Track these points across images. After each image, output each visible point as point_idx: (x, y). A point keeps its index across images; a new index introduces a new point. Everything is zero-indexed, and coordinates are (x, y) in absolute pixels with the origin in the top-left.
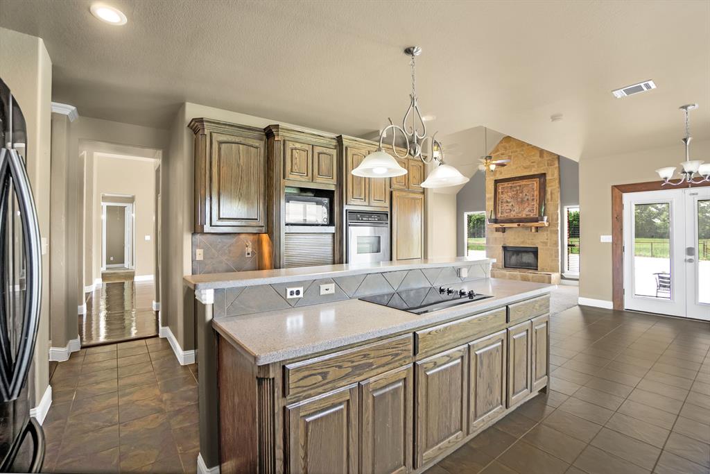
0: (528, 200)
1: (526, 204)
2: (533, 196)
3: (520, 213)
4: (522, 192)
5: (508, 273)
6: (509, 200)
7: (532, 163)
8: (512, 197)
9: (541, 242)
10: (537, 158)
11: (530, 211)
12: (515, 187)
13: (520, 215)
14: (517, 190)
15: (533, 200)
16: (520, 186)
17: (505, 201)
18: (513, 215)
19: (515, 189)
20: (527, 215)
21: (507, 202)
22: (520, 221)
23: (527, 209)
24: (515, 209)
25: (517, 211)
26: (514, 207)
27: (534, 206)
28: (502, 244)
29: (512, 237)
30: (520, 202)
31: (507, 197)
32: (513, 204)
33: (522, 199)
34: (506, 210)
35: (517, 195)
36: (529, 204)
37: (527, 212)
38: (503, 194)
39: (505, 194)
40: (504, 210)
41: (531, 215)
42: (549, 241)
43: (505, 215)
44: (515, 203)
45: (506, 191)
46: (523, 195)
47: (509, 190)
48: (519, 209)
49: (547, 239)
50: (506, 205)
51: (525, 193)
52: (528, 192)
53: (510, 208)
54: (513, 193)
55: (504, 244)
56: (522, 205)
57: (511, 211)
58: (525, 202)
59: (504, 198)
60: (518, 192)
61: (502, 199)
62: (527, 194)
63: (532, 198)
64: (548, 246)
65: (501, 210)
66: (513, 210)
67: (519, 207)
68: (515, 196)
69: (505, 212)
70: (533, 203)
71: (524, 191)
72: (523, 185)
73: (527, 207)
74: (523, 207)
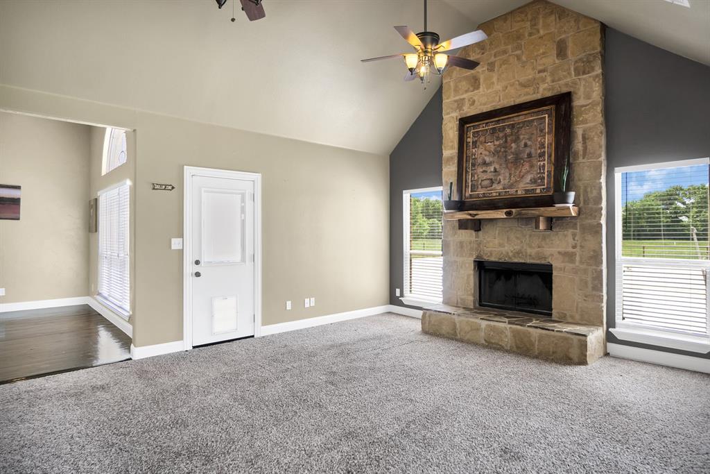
0: (530, 155)
1: (527, 167)
2: (542, 146)
3: (511, 186)
4: (517, 140)
5: (484, 324)
6: (488, 159)
7: (540, 72)
8: (495, 153)
9: (559, 253)
10: (550, 59)
11: (534, 181)
12: (502, 129)
13: (512, 191)
14: (506, 136)
15: (542, 155)
16: (513, 126)
17: (480, 161)
18: (497, 190)
19: (501, 135)
20: (527, 191)
21: (485, 163)
23: (529, 178)
24: (501, 177)
25: (505, 182)
26: (499, 175)
27: (544, 170)
28: (474, 257)
29: (496, 241)
30: (512, 163)
31: (484, 152)
32: (497, 167)
33: (517, 154)
34: (482, 181)
35: (505, 147)
36: (532, 166)
37: (528, 183)
38: (476, 147)
39: (481, 146)
40: (477, 181)
41: (538, 191)
42: (578, 250)
43: (481, 192)
44: (501, 165)
45: (482, 139)
46: (518, 146)
47: (488, 138)
48: (510, 177)
49: (574, 247)
50: (481, 170)
51: (524, 141)
52: (530, 139)
53: (491, 177)
54: (497, 143)
55: (477, 257)
56: (515, 169)
57: (492, 181)
58: (524, 161)
59: (479, 155)
60: (509, 139)
61: (474, 157)
62: (529, 143)
63: (539, 151)
64: (577, 264)
65: (471, 181)
66: (496, 180)
67: (510, 174)
68: (503, 150)
69: (480, 187)
70: (542, 163)
71: (521, 137)
72: (519, 123)
73: (528, 172)
74: (518, 172)
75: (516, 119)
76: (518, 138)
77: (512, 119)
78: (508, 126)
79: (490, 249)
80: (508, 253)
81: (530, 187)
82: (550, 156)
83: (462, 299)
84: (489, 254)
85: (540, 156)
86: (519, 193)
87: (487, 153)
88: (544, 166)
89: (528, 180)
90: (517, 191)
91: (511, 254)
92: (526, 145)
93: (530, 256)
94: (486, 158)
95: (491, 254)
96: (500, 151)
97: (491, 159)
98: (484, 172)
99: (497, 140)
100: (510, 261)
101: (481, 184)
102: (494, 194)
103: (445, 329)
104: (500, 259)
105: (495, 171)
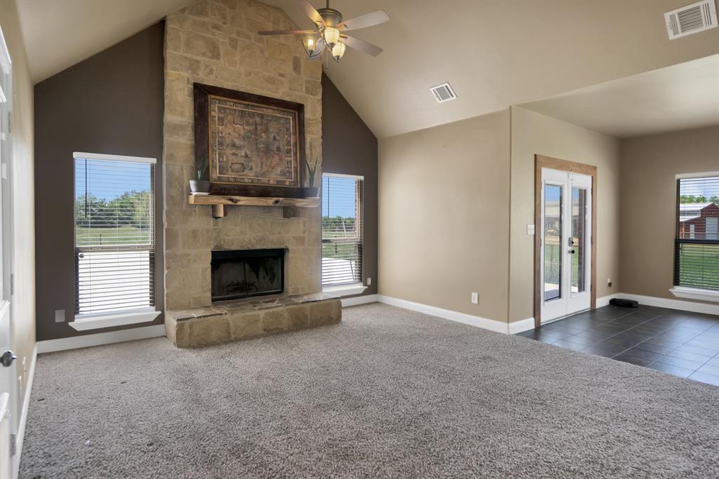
0: (278, 149)
1: (276, 159)
2: (289, 143)
3: (263, 175)
4: (266, 131)
6: (238, 142)
7: (280, 75)
8: (245, 138)
9: (294, 237)
10: (288, 68)
11: (283, 174)
12: (252, 115)
13: (264, 180)
14: (256, 124)
15: (288, 151)
16: (262, 116)
17: (228, 141)
18: (248, 177)
19: (251, 121)
20: (278, 182)
21: (234, 145)
22: (264, 192)
23: (279, 170)
24: (252, 164)
25: (257, 169)
26: (251, 161)
27: (291, 165)
28: (212, 247)
29: (238, 229)
30: (263, 152)
31: (232, 133)
32: (249, 153)
33: (267, 145)
34: (232, 164)
35: (256, 135)
36: (281, 160)
37: (278, 175)
38: (223, 125)
39: (229, 126)
40: (227, 162)
41: (287, 183)
42: (306, 235)
43: (231, 175)
44: (252, 151)
45: (230, 117)
46: (268, 137)
47: (237, 119)
48: (262, 166)
49: (304, 232)
50: (231, 152)
51: (273, 135)
52: (278, 134)
53: (243, 162)
54: (247, 128)
55: (216, 247)
56: (267, 158)
57: (243, 167)
58: (274, 154)
59: (227, 136)
60: (259, 128)
61: (220, 135)
62: (278, 137)
63: (286, 148)
64: (306, 245)
65: (219, 161)
66: (248, 166)
67: (262, 163)
68: (253, 136)
69: (230, 169)
70: (289, 159)
71: (271, 130)
72: (267, 116)
73: (278, 164)
74: (269, 163)
75: (265, 110)
76: (268, 130)
77: (261, 109)
78: (258, 114)
79: (231, 237)
80: (250, 240)
81: (281, 178)
82: (296, 154)
83: (195, 299)
84: (230, 243)
85: (287, 153)
86: (271, 182)
87: (237, 135)
88: (291, 161)
89: (278, 172)
90: (269, 181)
91: (253, 241)
92: (275, 139)
93: (272, 242)
94: (235, 140)
95: (233, 244)
96: (250, 137)
97: (241, 143)
98: (234, 154)
99: (247, 125)
100: (253, 248)
101: (231, 167)
102: (246, 180)
103: (215, 334)
104: (242, 247)
105: (246, 156)
